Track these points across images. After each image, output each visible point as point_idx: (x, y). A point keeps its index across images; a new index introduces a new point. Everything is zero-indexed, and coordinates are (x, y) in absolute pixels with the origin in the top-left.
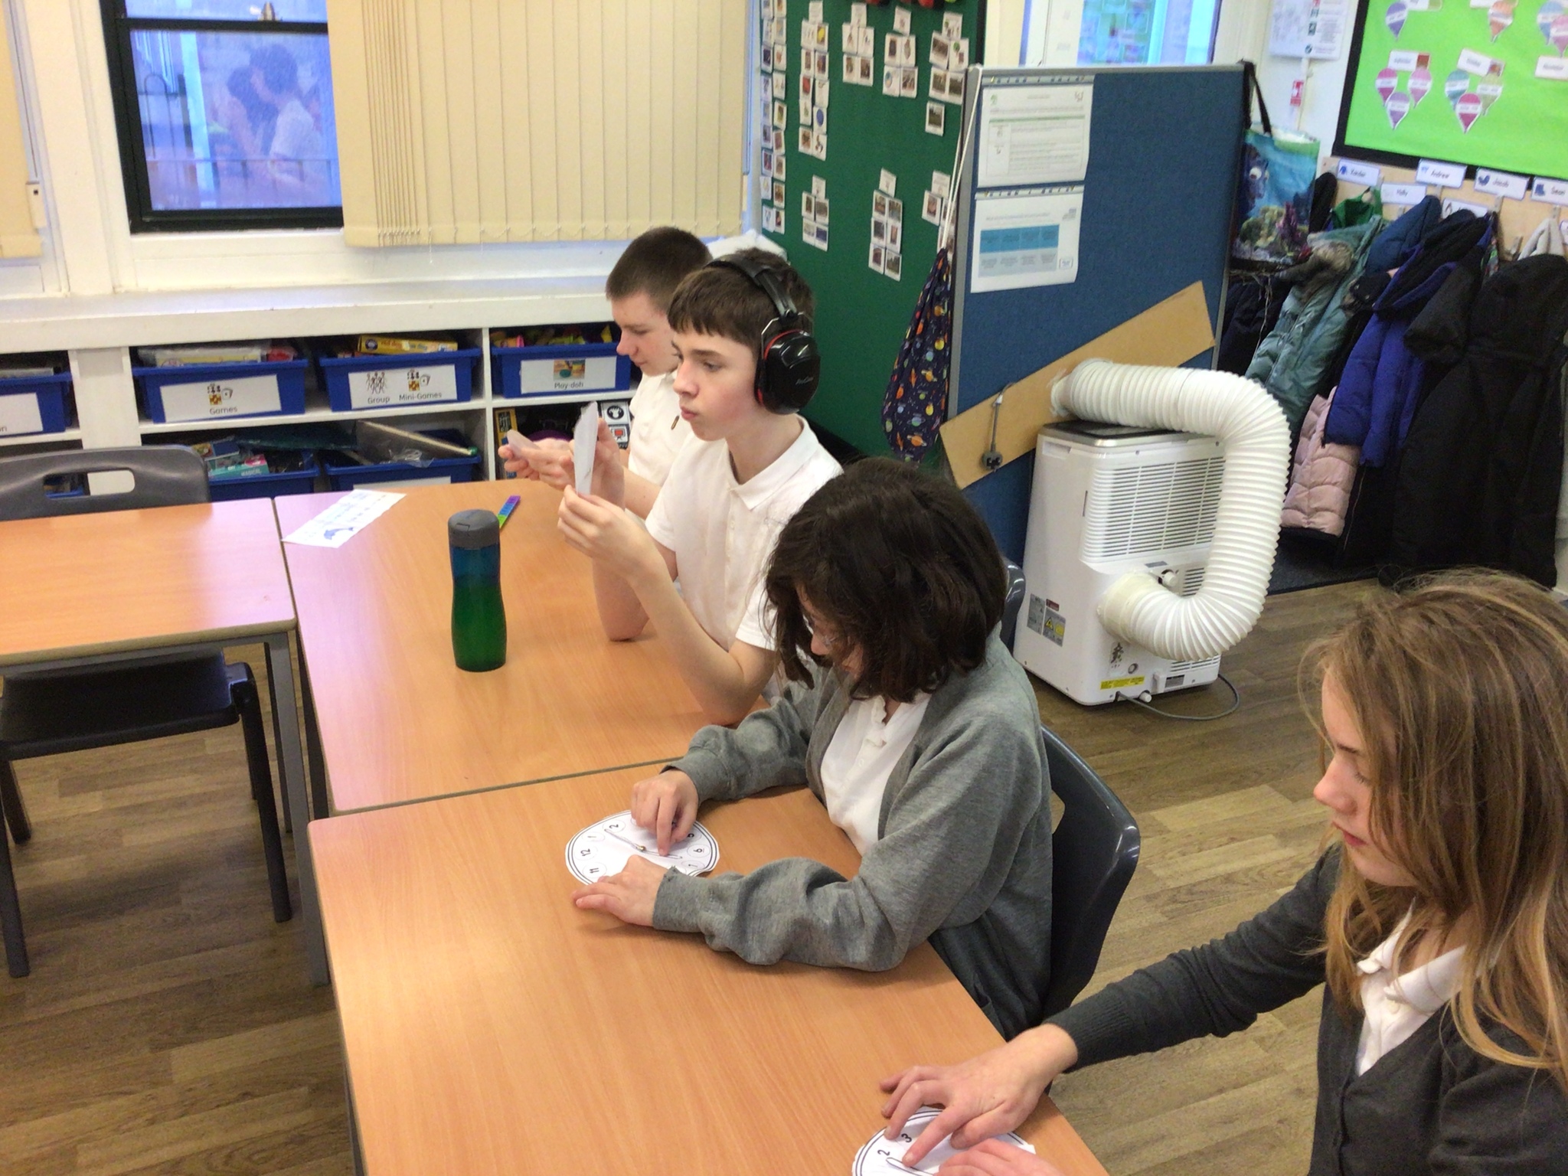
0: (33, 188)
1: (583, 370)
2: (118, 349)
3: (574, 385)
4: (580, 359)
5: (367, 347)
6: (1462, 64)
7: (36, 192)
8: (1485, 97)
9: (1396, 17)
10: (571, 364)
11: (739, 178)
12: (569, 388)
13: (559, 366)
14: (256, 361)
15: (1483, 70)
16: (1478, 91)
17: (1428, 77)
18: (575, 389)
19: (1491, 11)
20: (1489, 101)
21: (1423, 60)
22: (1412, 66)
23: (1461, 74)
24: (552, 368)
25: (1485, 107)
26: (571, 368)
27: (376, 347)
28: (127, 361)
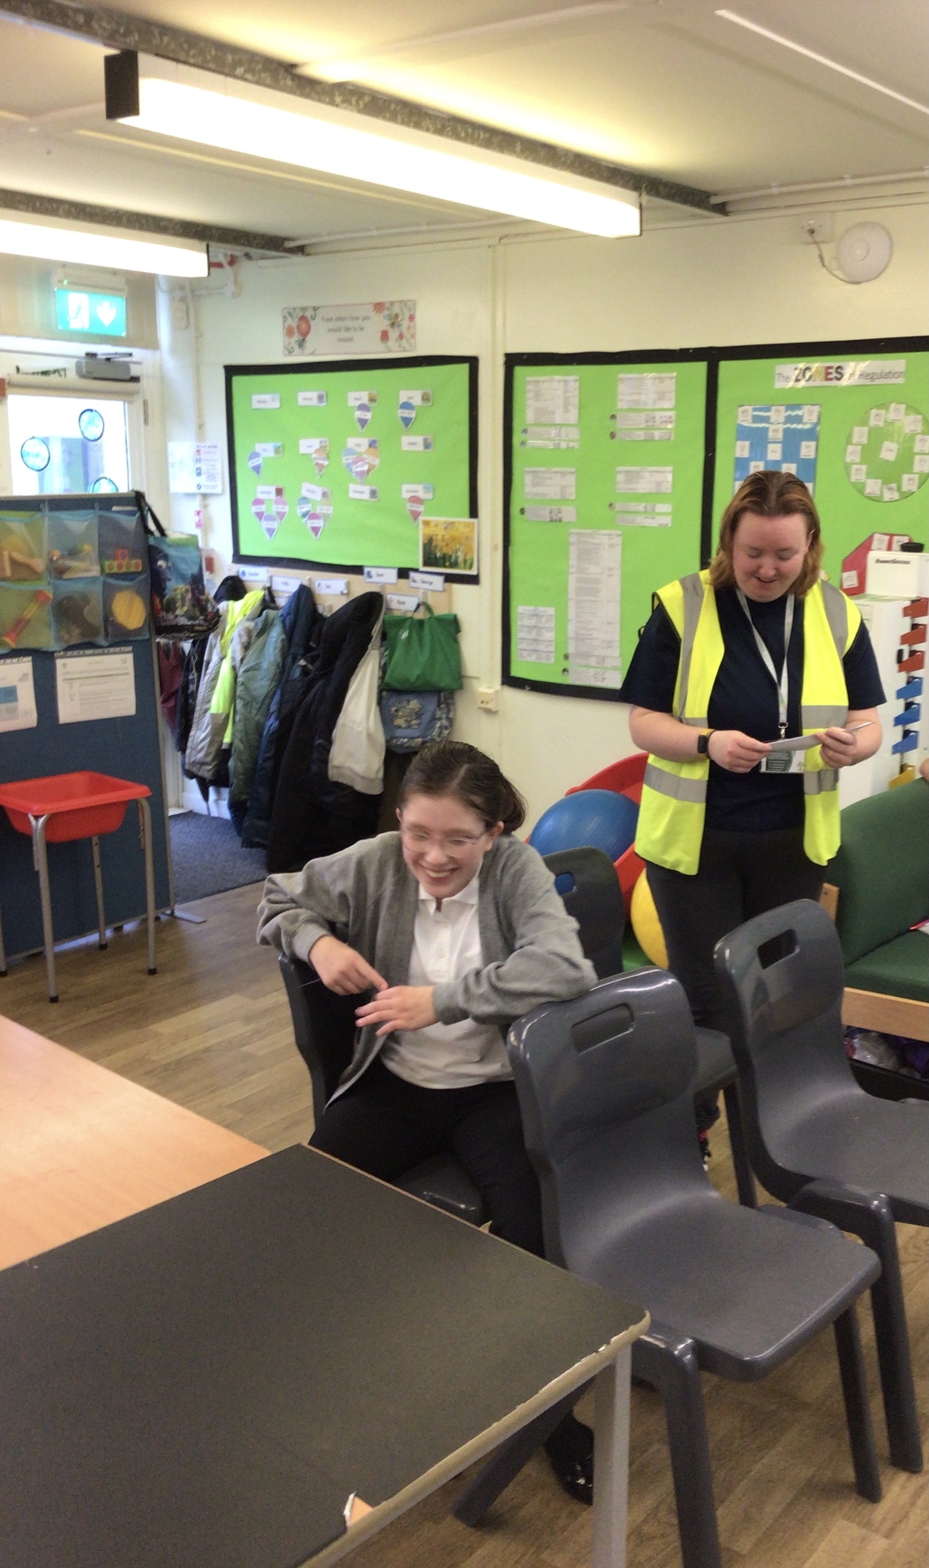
6: (304, 493)
8: (324, 515)
9: (255, 462)
15: (318, 497)
16: (318, 510)
17: (285, 503)
19: (314, 456)
20: (326, 518)
21: (279, 492)
22: (273, 496)
23: (305, 500)
25: (325, 521)
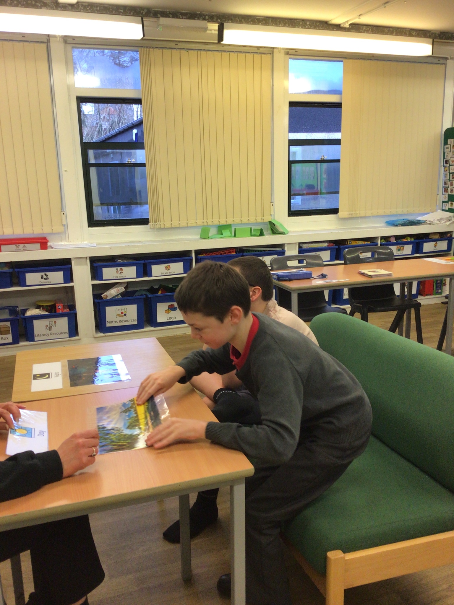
0: (272, 204)
1: (403, 249)
2: (296, 243)
3: (401, 253)
4: (403, 245)
5: (349, 243)
7: (272, 205)
10: (401, 247)
11: (436, 196)
12: (400, 254)
13: (398, 248)
14: (325, 247)
18: (401, 254)
24: (396, 248)
26: (401, 248)
27: (351, 243)
28: (298, 246)
